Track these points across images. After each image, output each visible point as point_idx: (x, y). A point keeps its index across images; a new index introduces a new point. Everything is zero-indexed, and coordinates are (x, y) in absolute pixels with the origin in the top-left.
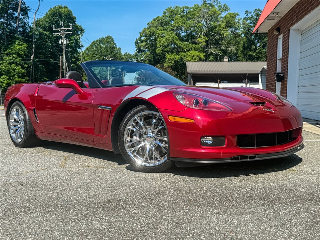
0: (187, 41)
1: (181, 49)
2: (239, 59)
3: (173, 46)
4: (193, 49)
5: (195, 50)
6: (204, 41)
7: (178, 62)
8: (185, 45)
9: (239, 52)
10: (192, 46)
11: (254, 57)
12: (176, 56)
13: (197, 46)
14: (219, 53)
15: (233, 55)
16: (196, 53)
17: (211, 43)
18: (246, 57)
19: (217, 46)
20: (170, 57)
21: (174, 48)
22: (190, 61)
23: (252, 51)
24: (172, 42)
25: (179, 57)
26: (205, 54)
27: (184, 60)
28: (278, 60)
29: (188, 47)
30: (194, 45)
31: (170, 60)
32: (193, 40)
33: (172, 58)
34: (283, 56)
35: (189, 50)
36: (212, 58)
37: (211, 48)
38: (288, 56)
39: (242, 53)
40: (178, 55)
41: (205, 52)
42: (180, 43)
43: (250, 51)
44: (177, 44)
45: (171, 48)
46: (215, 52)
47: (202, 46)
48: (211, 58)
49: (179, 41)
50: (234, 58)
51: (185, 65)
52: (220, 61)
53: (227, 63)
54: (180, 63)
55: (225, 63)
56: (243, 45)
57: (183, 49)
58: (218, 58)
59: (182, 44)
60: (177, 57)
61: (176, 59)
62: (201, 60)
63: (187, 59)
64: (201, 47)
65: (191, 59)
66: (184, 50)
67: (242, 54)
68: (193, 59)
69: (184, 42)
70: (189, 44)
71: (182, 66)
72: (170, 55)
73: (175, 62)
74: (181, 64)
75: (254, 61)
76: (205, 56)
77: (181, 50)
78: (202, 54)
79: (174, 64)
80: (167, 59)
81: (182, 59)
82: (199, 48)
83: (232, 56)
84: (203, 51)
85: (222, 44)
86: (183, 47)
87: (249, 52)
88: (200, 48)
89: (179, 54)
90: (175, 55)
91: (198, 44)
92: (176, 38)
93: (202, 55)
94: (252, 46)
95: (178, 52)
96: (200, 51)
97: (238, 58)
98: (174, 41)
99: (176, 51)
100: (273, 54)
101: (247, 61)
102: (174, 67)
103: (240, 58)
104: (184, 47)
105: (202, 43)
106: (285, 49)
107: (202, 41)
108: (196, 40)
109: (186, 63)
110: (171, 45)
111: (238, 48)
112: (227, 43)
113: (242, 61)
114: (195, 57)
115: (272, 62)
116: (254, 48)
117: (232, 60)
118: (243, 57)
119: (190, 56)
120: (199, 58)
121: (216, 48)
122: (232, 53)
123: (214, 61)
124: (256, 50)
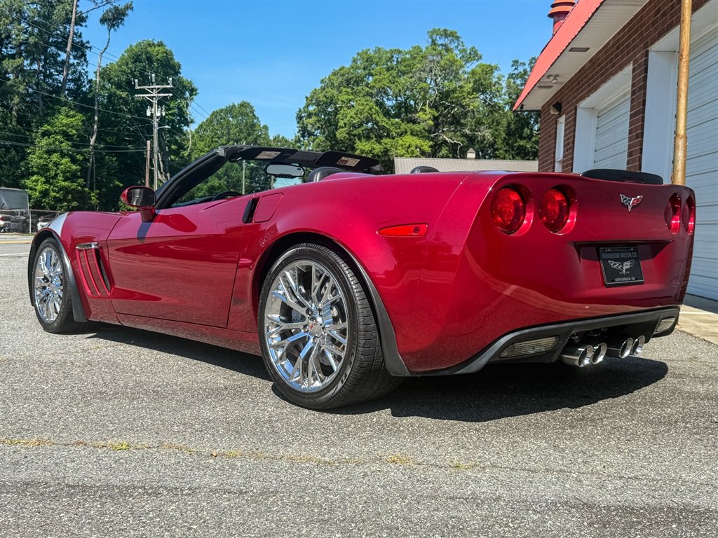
0: (398, 118)
1: (384, 132)
2: (498, 155)
3: (370, 125)
4: (409, 133)
5: (412, 134)
6: (430, 118)
7: (379, 156)
8: (393, 125)
9: (499, 141)
10: (406, 127)
11: (528, 150)
12: (375, 146)
13: (416, 127)
14: (459, 141)
15: (487, 145)
16: (415, 141)
17: (443, 121)
18: (513, 150)
19: (456, 128)
20: (363, 148)
21: (371, 130)
22: (402, 156)
23: (525, 138)
24: (367, 118)
25: (381, 146)
26: (431, 143)
27: (391, 154)
28: (556, 164)
29: (400, 128)
30: (410, 125)
31: (362, 153)
32: (410, 115)
33: (366, 150)
34: (564, 156)
35: (401, 135)
36: (446, 152)
37: (443, 131)
38: (573, 157)
39: (503, 142)
40: (379, 143)
41: (432, 139)
42: (383, 121)
43: (521, 140)
44: (378, 122)
45: (366, 130)
46: (451, 139)
47: (427, 128)
48: (444, 151)
49: (382, 116)
50: (489, 152)
51: (392, 162)
52: (461, 158)
53: (473, 161)
54: (383, 159)
55: (470, 161)
56: (507, 127)
57: (388, 131)
58: (457, 152)
59: (387, 123)
60: (378, 148)
61: (376, 152)
62: (423, 154)
63: (397, 151)
64: (424, 129)
65: (404, 152)
66: (392, 135)
67: (505, 144)
68: (408, 152)
69: (391, 119)
70: (401, 122)
71: (387, 166)
72: (364, 144)
74: (385, 160)
75: (528, 159)
76: (431, 147)
77: (385, 134)
80: (358, 151)
81: (386, 151)
82: (420, 131)
83: (485, 147)
84: (428, 138)
85: (465, 125)
86: (388, 127)
87: (518, 140)
88: (423, 131)
89: (382, 141)
90: (374, 142)
91: (419, 123)
92: (376, 111)
93: (427, 144)
94: (524, 129)
95: (379, 137)
96: (421, 137)
97: (497, 152)
98: (371, 116)
99: (376, 136)
100: (549, 150)
101: (514, 158)
103: (501, 151)
104: (391, 129)
105: (426, 121)
106: (568, 144)
107: (427, 117)
108: (414, 115)
109: (393, 160)
110: (367, 123)
111: (496, 133)
112: (476, 122)
113: (504, 158)
114: (413, 148)
115: (546, 166)
116: (529, 133)
117: (485, 155)
118: (506, 151)
119: (402, 145)
120: (420, 150)
121: (453, 131)
122: (485, 142)
123: (449, 157)
124: (532, 138)
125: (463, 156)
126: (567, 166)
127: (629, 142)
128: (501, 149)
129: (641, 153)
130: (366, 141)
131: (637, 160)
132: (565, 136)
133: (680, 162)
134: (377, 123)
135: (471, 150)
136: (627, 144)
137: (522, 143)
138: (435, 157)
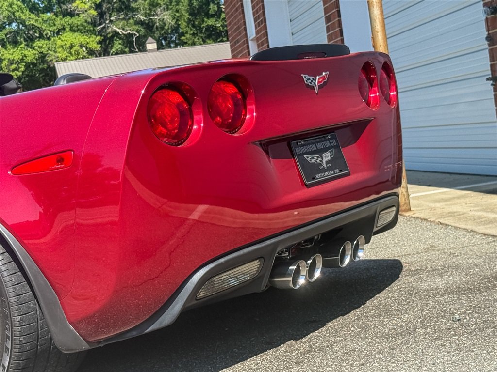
0: (49, 11)
1: (35, 32)
2: (186, 41)
3: (14, 26)
4: (68, 29)
5: (72, 30)
6: (91, 7)
7: (34, 65)
8: (45, 22)
9: (183, 24)
10: (63, 22)
11: (220, 30)
12: (26, 53)
13: (75, 21)
14: (133, 30)
15: (169, 31)
16: (78, 38)
17: (108, 9)
18: (201, 32)
19: (127, 15)
20: (11, 57)
21: (17, 32)
22: (65, 60)
23: (212, 16)
24: (9, 17)
25: (34, 52)
26: (99, 38)
27: (49, 59)
28: (250, 43)
29: (55, 25)
30: (68, 19)
31: (11, 64)
32: (64, 7)
33: (16, 58)
34: (257, 33)
35: (58, 33)
36: (120, 46)
37: (111, 21)
38: (267, 32)
39: (188, 24)
40: (31, 48)
41: (100, 33)
42: (31, 19)
43: (208, 18)
44: (24, 21)
45: (10, 33)
46: (123, 29)
47: (89, 20)
48: (117, 45)
49: (28, 12)
50: (174, 38)
51: (53, 70)
52: (140, 51)
53: (154, 53)
54: (41, 67)
55: (151, 54)
56: (189, 5)
57: (41, 31)
58: (133, 45)
59: (36, 21)
60: (31, 55)
61: (29, 59)
62: (91, 53)
63: (57, 54)
64: (86, 21)
65: (67, 54)
66: (46, 35)
67: (190, 26)
68: (71, 53)
69: (41, 15)
70: (54, 17)
71: (47, 75)
72: (11, 52)
73: (27, 66)
74: (43, 69)
75: (222, 41)
76: (100, 42)
77: (37, 35)
78: (91, 39)
79: (25, 71)
80: (5, 62)
81: (42, 57)
82: (82, 25)
83: (168, 34)
84: (93, 32)
85: (137, 10)
86: (39, 26)
87: (205, 19)
88: (85, 24)
89: (35, 45)
90: (24, 48)
91: (78, 15)
92: (19, 7)
93: (93, 42)
94: (209, 5)
95: (30, 40)
96: (85, 32)
97: (183, 38)
98: (14, 14)
99: (25, 39)
100: (239, 28)
101: (204, 42)
102: (27, 78)
103: (188, 36)
104: (44, 28)
105: (86, 11)
106: (259, 17)
107: (87, 7)
108: (70, 6)
109: (54, 67)
110: (10, 24)
111: (177, 14)
112: (150, 5)
113: (194, 44)
114: (76, 48)
115: (240, 46)
116: (216, 9)
117: (170, 43)
118: (193, 34)
119: (62, 46)
120: (87, 48)
121: (124, 19)
122: (166, 27)
123: (124, 53)
124: (220, 14)
125: (142, 48)
126: (262, 44)
127: (324, 5)
128: (187, 33)
129: (339, 16)
130: (14, 48)
131: (337, 25)
132: (253, 8)
133: (377, 21)
134: (23, 23)
135: (150, 39)
136: (323, 8)
137: (211, 22)
138: (108, 55)
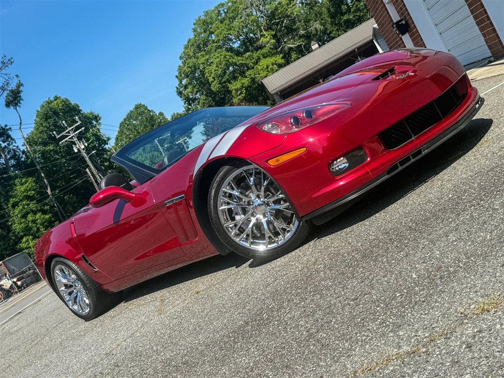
0: (248, 52)
1: (244, 67)
2: (334, 36)
3: (231, 68)
4: (262, 58)
5: (264, 57)
6: (271, 38)
7: (250, 87)
8: (247, 59)
9: (329, 26)
10: (257, 55)
11: (353, 20)
12: (243, 81)
13: (264, 51)
14: (300, 42)
15: (321, 34)
16: (269, 61)
17: (281, 35)
18: (342, 27)
19: (292, 35)
20: (236, 87)
21: (234, 71)
22: (266, 76)
23: (345, 13)
24: (226, 64)
25: (247, 79)
26: (281, 55)
27: (257, 80)
29: (253, 58)
30: (260, 52)
31: (237, 91)
32: (255, 45)
33: (239, 87)
35: (257, 62)
36: (295, 55)
37: (285, 42)
39: (332, 25)
40: (245, 77)
41: (281, 52)
42: (238, 60)
43: (343, 16)
44: (236, 63)
45: (230, 73)
46: (294, 44)
47: (272, 47)
48: (294, 56)
49: (236, 57)
50: (325, 38)
51: (262, 85)
52: (308, 53)
53: (318, 50)
54: (254, 86)
55: (316, 51)
56: (328, 13)
57: (247, 65)
58: (303, 51)
59: (242, 60)
60: (246, 81)
61: (246, 85)
62: (280, 66)
63: (261, 75)
64: (270, 48)
65: (266, 73)
66: (251, 66)
68: (268, 71)
69: (244, 55)
70: (252, 53)
71: (259, 90)
72: (235, 84)
73: (246, 89)
74: (256, 87)
76: (283, 58)
77: (246, 68)
78: (277, 58)
79: (246, 92)
80: (234, 92)
81: (253, 80)
82: (269, 52)
83: (321, 37)
84: (277, 53)
85: (298, 28)
86: (245, 62)
87: (342, 17)
88: (270, 50)
89: (246, 75)
90: (241, 79)
91: (265, 46)
92: (230, 56)
93: (279, 59)
94: (341, 7)
95: (243, 74)
96: (272, 55)
97: (331, 35)
98: (228, 61)
99: (239, 73)
101: (346, 32)
102: (249, 97)
103: (334, 32)
104: (248, 62)
105: (269, 42)
107: (268, 39)
108: (258, 43)
109: (262, 83)
110: (228, 69)
111: (323, 21)
112: (304, 22)
113: (339, 36)
114: (270, 67)
116: (346, 8)
117: (324, 42)
118: (337, 30)
119: (262, 69)
120: (276, 64)
121: (292, 38)
122: (319, 33)
123: (299, 58)
124: (350, 10)
125: (309, 50)
130: (235, 82)
138: (290, 63)
